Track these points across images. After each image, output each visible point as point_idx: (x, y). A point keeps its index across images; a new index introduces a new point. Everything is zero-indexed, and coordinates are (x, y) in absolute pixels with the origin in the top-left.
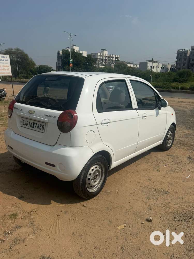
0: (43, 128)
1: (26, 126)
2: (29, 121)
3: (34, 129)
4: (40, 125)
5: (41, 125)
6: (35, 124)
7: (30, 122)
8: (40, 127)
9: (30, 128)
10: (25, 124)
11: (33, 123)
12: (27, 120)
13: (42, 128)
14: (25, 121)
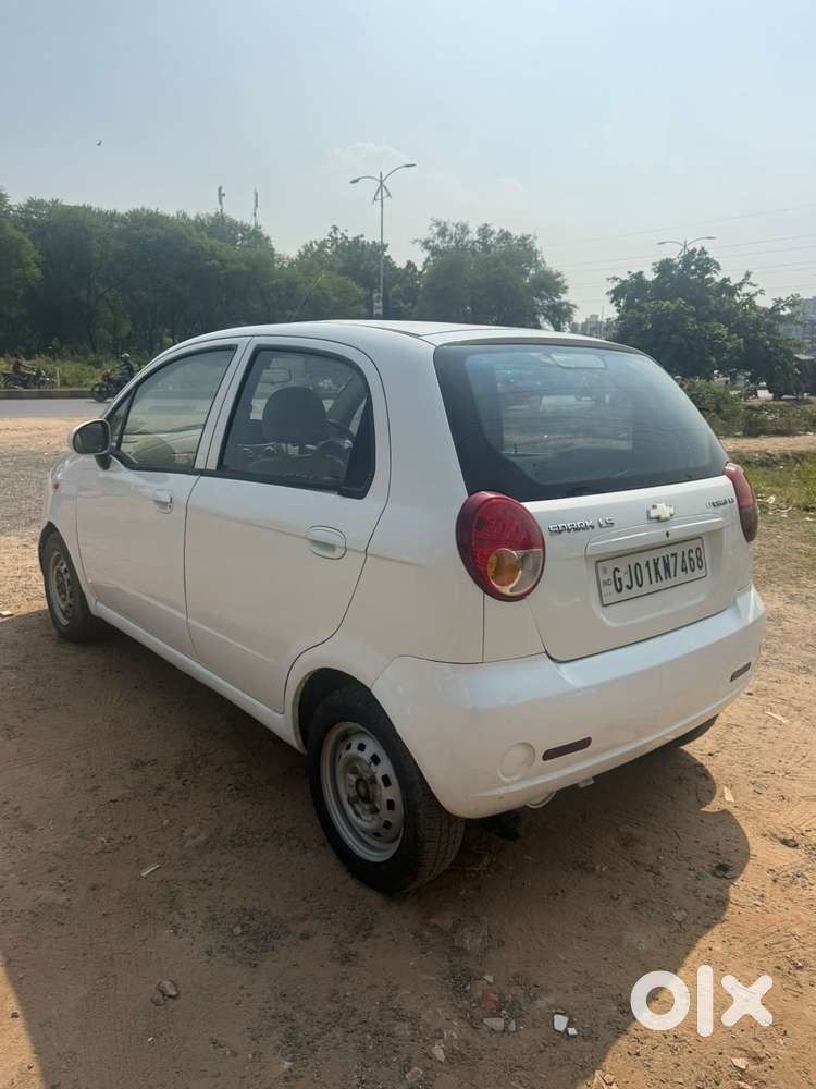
0: (699, 559)
1: (636, 590)
2: (642, 559)
3: (673, 581)
4: (686, 554)
5: (690, 551)
6: (672, 560)
7: (648, 564)
8: (691, 559)
9: (656, 586)
10: (626, 582)
11: (661, 562)
12: (632, 561)
13: (696, 561)
14: (624, 569)
